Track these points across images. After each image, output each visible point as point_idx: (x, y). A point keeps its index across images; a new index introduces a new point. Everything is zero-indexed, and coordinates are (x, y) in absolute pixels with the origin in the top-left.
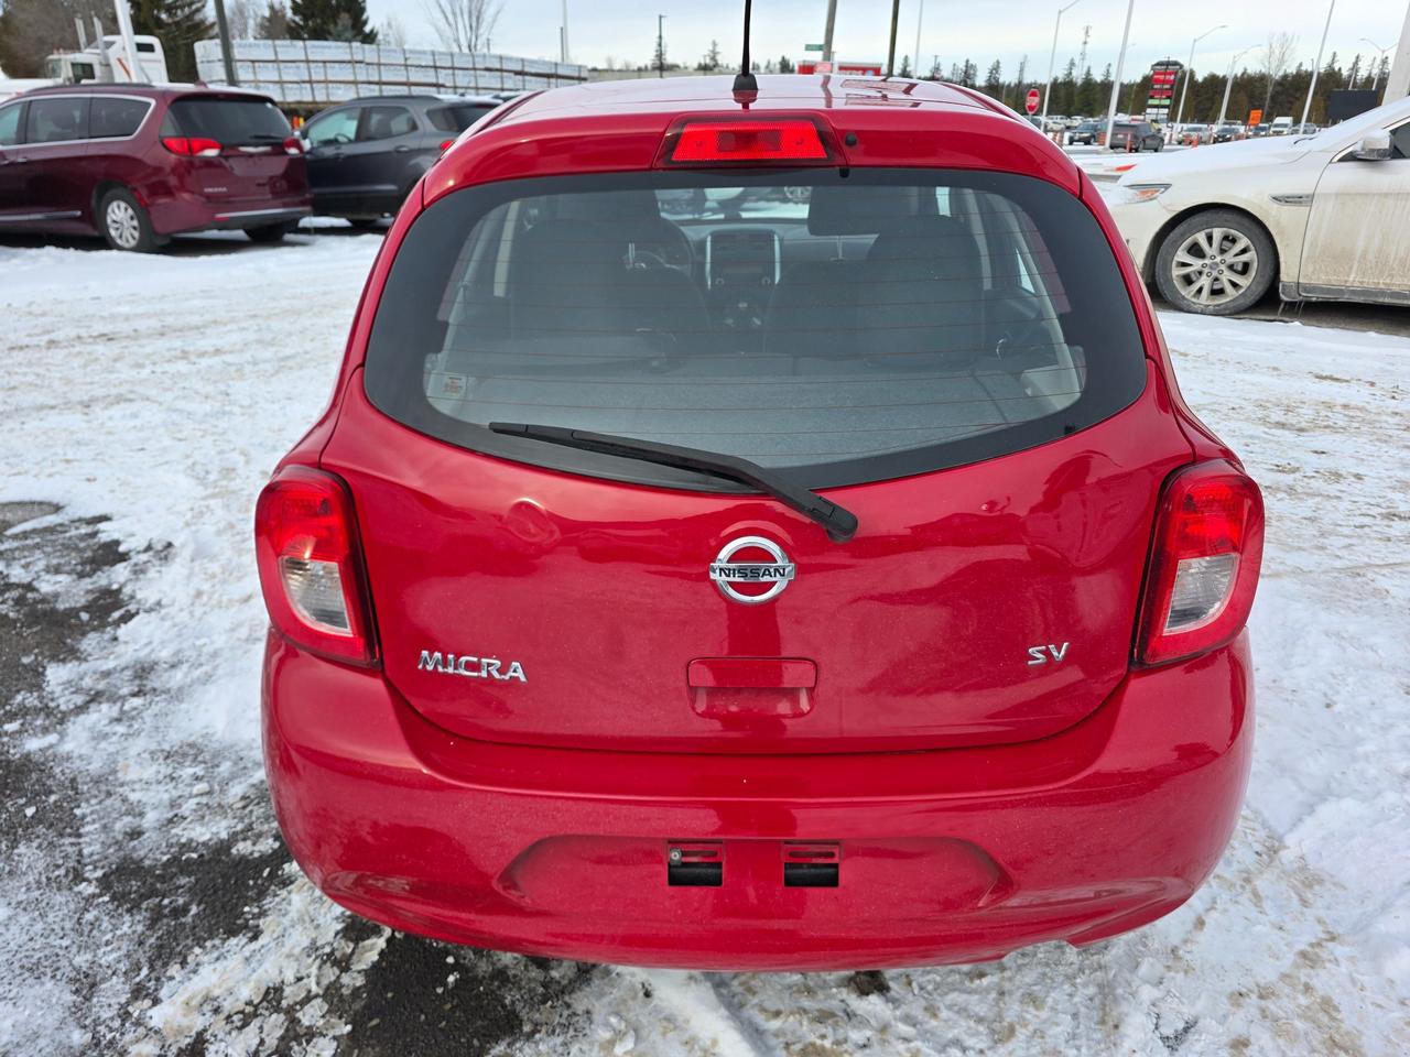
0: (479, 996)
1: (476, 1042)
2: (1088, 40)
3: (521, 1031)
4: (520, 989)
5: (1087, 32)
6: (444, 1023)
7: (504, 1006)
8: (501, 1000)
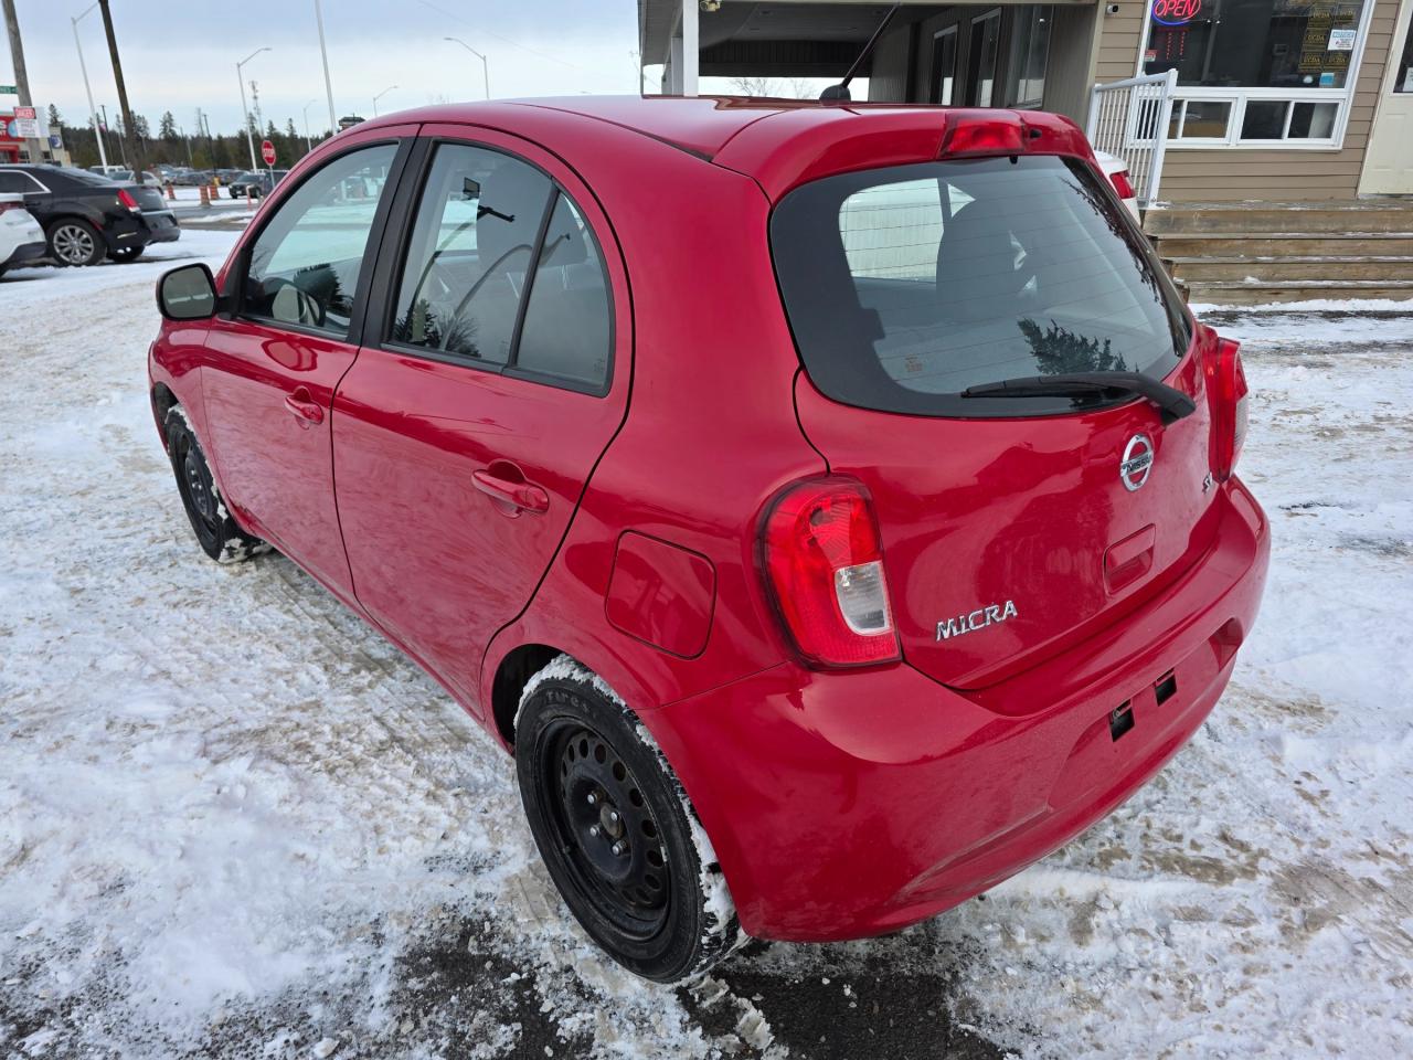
0: (883, 986)
1: (930, 1013)
2: (257, 94)
3: (946, 982)
4: (902, 959)
5: (254, 88)
6: (891, 1021)
7: (910, 977)
8: (900, 976)
